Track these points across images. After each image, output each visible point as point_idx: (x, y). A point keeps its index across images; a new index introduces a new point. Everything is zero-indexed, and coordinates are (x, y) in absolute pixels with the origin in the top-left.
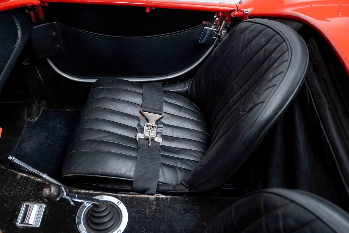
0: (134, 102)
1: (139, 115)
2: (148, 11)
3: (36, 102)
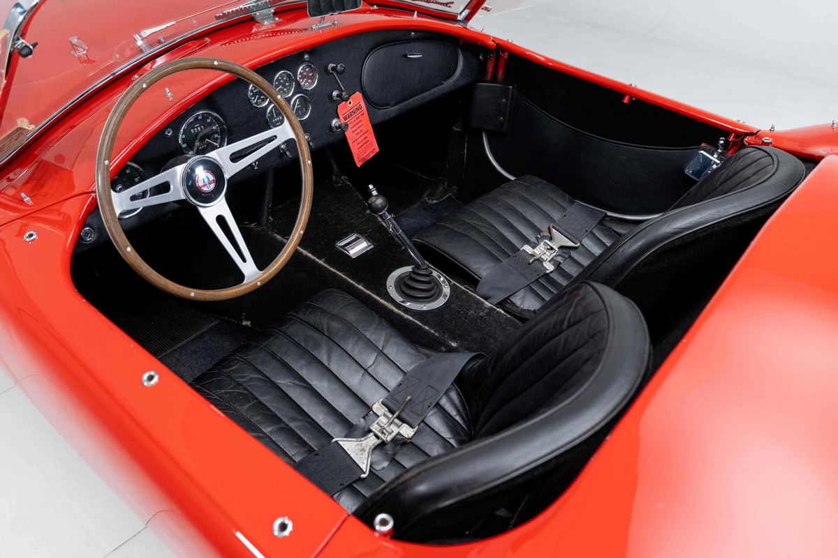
1: (544, 229)
2: (626, 100)
3: (446, 183)
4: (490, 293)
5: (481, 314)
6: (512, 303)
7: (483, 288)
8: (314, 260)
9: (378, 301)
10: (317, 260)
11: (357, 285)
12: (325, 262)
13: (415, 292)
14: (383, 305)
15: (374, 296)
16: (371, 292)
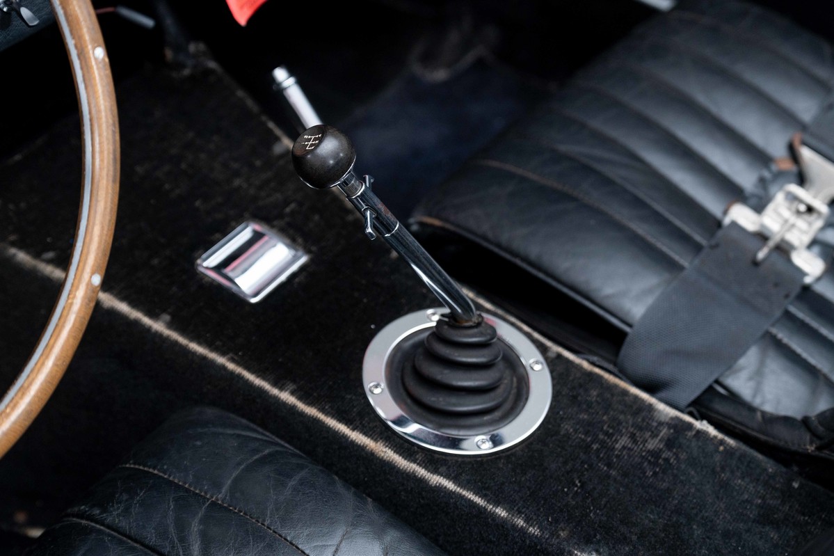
1: (779, 151)
4: (665, 371)
5: (652, 444)
6: (733, 397)
7: (639, 355)
8: (136, 323)
9: (345, 437)
10: (146, 321)
11: (275, 391)
12: (170, 325)
13: (453, 400)
14: (361, 449)
15: (332, 422)
16: (322, 410)
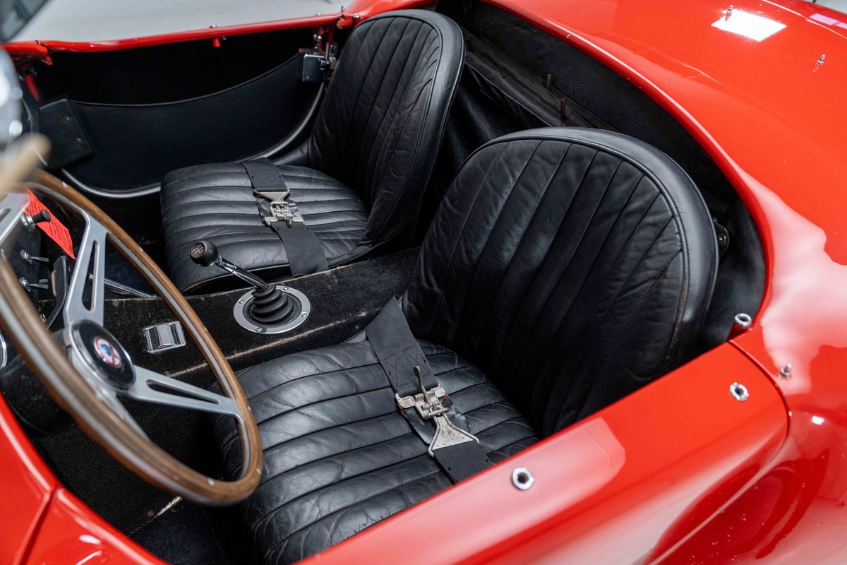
0: (239, 185)
1: (254, 199)
2: (217, 44)
9: (268, 348)
15: (260, 348)
16: (253, 348)
